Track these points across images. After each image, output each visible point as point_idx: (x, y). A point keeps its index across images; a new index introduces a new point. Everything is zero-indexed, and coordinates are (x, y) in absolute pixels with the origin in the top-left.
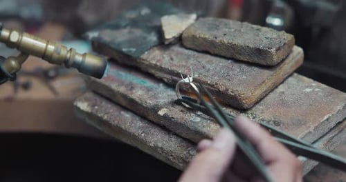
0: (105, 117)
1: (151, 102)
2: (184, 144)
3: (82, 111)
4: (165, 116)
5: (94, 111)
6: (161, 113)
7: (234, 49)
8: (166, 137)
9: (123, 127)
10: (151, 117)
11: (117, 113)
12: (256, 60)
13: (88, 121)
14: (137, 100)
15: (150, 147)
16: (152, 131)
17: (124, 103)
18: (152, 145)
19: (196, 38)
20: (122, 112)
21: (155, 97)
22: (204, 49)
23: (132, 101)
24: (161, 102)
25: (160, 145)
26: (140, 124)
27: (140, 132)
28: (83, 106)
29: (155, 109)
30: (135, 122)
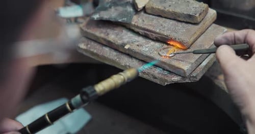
0: (95, 51)
1: (120, 42)
2: (141, 62)
3: (82, 49)
4: (129, 49)
5: (88, 48)
6: (126, 47)
7: (176, 15)
8: (130, 60)
9: (106, 56)
10: (121, 50)
11: (101, 48)
12: (188, 21)
13: (84, 53)
14: (112, 41)
15: (122, 66)
16: (122, 56)
17: (104, 43)
18: (123, 64)
19: (153, 8)
20: (104, 48)
21: (121, 38)
22: (158, 14)
23: (109, 42)
24: (126, 41)
25: (128, 64)
26: (115, 53)
27: (116, 58)
28: (82, 46)
29: (123, 45)
30: (112, 52)
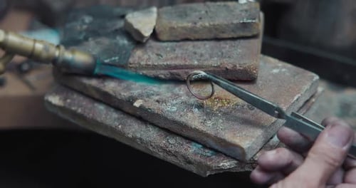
0: (80, 111)
1: (125, 95)
2: (162, 133)
3: (55, 106)
4: (141, 108)
5: (67, 106)
6: (137, 104)
8: (143, 127)
9: (99, 119)
10: (127, 109)
11: (90, 106)
13: (60, 114)
14: (111, 92)
15: (128, 138)
16: (129, 121)
17: (97, 96)
18: (130, 136)
20: (96, 105)
21: (128, 88)
23: (106, 94)
24: (135, 93)
25: (139, 135)
26: (115, 115)
27: (117, 123)
28: (55, 100)
29: (131, 100)
30: (110, 113)
